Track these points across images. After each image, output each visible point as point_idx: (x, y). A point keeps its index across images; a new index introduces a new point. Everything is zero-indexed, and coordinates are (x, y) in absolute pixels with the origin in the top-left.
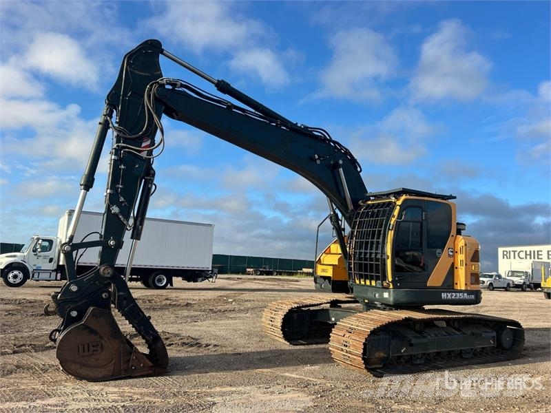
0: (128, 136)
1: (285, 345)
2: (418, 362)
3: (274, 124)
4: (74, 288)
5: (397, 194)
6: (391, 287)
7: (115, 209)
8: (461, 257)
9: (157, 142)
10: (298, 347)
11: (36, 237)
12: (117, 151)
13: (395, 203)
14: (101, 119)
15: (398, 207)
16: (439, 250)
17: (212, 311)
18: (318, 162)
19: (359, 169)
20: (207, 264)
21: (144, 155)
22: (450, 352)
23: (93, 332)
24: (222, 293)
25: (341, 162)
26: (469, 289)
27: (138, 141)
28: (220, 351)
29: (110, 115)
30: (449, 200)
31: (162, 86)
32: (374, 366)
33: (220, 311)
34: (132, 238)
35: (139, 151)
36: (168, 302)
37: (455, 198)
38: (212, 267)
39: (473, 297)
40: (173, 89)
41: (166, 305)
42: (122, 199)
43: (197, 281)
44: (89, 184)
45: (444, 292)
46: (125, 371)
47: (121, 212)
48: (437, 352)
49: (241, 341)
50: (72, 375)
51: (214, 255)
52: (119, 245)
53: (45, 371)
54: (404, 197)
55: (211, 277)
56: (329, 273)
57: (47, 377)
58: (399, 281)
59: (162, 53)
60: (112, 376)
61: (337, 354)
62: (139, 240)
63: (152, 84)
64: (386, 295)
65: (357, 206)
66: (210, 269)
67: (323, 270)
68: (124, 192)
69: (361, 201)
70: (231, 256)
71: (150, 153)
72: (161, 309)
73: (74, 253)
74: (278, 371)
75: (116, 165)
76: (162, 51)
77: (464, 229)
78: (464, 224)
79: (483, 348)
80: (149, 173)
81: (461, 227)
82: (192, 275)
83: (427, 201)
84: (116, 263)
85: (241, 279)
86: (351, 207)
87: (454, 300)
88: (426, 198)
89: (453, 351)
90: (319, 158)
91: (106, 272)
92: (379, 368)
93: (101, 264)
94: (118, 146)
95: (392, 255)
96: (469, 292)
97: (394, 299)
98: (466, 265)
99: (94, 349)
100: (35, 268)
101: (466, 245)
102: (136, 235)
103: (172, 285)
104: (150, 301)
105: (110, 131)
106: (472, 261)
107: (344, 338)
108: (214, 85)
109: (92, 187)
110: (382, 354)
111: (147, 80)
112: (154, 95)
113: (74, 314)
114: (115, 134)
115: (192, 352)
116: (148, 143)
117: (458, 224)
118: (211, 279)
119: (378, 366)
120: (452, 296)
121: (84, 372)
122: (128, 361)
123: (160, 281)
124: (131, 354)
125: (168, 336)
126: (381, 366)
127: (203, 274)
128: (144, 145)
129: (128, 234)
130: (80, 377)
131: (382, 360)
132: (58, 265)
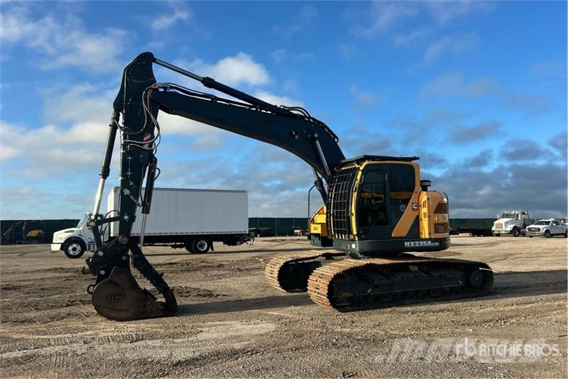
0: (133, 134)
1: (282, 292)
2: (386, 300)
3: (254, 109)
4: (101, 253)
5: (360, 161)
6: (357, 239)
7: (127, 192)
8: (424, 210)
9: (156, 135)
10: (293, 294)
11: (88, 213)
12: (124, 146)
13: (359, 168)
14: (110, 122)
15: (360, 172)
16: (402, 206)
17: (240, 270)
18: (297, 137)
19: (336, 140)
20: (244, 228)
21: (146, 147)
22: (417, 292)
23: (116, 285)
24: (258, 254)
25: (316, 135)
26: (432, 237)
27: (140, 137)
28: (226, 299)
29: (117, 118)
30: (413, 161)
31: (156, 90)
32: (342, 304)
33: (246, 269)
34: (143, 212)
35: (142, 145)
36: (204, 264)
37: (418, 158)
38: (249, 231)
39: (437, 244)
40: (165, 91)
41: (201, 266)
42: (131, 183)
43: (236, 245)
44: (106, 173)
45: (407, 241)
46: (143, 313)
47: (131, 194)
48: (404, 292)
49: (247, 292)
50: (105, 317)
51: (251, 220)
52: (133, 219)
53: (88, 316)
54: (366, 163)
55: (249, 240)
56: (319, 231)
57: (88, 320)
58: (363, 234)
59: (155, 62)
60: (134, 317)
61: (313, 296)
62: (148, 213)
63: (148, 90)
64: (354, 246)
65: (333, 173)
66: (247, 233)
67: (315, 229)
68: (133, 178)
69: (335, 168)
70: (278, 219)
71: (151, 145)
72: (194, 270)
73: (99, 227)
74: (264, 311)
75: (124, 156)
76: (154, 60)
77: (430, 186)
78: (430, 181)
79: (452, 288)
80: (152, 161)
81: (426, 184)
82: (231, 239)
83: (389, 164)
84: (132, 232)
85: (284, 240)
86: (329, 173)
87: (417, 247)
88: (388, 162)
89: (420, 291)
90: (296, 134)
91: (123, 240)
92: (347, 306)
93: (120, 234)
94: (125, 142)
95: (356, 213)
96: (433, 240)
97: (359, 249)
98: (429, 216)
99: (119, 297)
100: (90, 241)
101: (428, 199)
102: (146, 210)
103: (212, 249)
104: (188, 264)
105: (118, 130)
106: (435, 212)
107: (316, 283)
108: (200, 82)
109: (108, 176)
110: (349, 294)
111: (143, 87)
112: (150, 97)
113: (103, 272)
114: (122, 133)
115: (203, 301)
116: (149, 137)
117: (421, 181)
118: (249, 242)
119: (347, 304)
120: (415, 244)
121: (113, 314)
122: (145, 306)
123: (202, 246)
124: (146, 300)
125: (189, 290)
126: (349, 304)
127: (242, 238)
128: (145, 139)
129: (139, 210)
130: (110, 318)
131: (350, 299)
132: (110, 237)
